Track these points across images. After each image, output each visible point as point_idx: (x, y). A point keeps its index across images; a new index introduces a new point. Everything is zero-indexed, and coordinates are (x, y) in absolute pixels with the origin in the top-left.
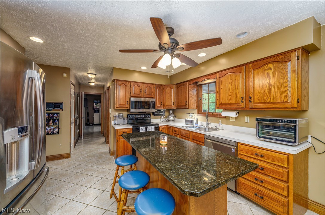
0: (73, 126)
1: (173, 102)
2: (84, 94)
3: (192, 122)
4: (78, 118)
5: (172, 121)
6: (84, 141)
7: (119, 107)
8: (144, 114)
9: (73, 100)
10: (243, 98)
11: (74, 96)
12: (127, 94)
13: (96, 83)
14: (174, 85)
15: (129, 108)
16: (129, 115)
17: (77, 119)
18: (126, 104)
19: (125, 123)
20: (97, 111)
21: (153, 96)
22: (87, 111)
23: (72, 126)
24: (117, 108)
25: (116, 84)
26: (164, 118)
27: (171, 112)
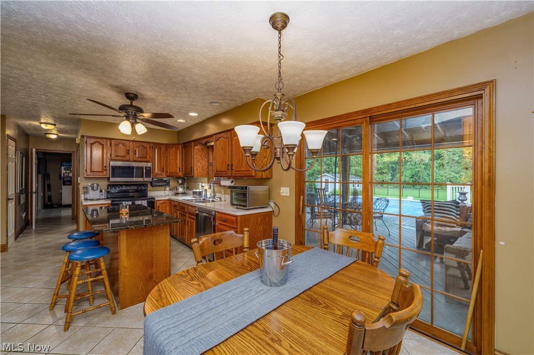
0: (12, 205)
1: (180, 168)
2: (37, 153)
3: (200, 193)
4: (23, 192)
5: (182, 193)
6: (36, 231)
7: (91, 174)
8: (136, 185)
9: (13, 164)
10: (228, 165)
11: (13, 157)
12: (105, 155)
13: (60, 135)
14: (180, 144)
15: (108, 176)
16: (110, 185)
17: (21, 192)
18: (103, 170)
19: (103, 197)
20: (69, 182)
21: (148, 159)
22: (46, 183)
23: (10, 205)
24: (88, 176)
25: (86, 142)
26: (170, 190)
27: (180, 181)
